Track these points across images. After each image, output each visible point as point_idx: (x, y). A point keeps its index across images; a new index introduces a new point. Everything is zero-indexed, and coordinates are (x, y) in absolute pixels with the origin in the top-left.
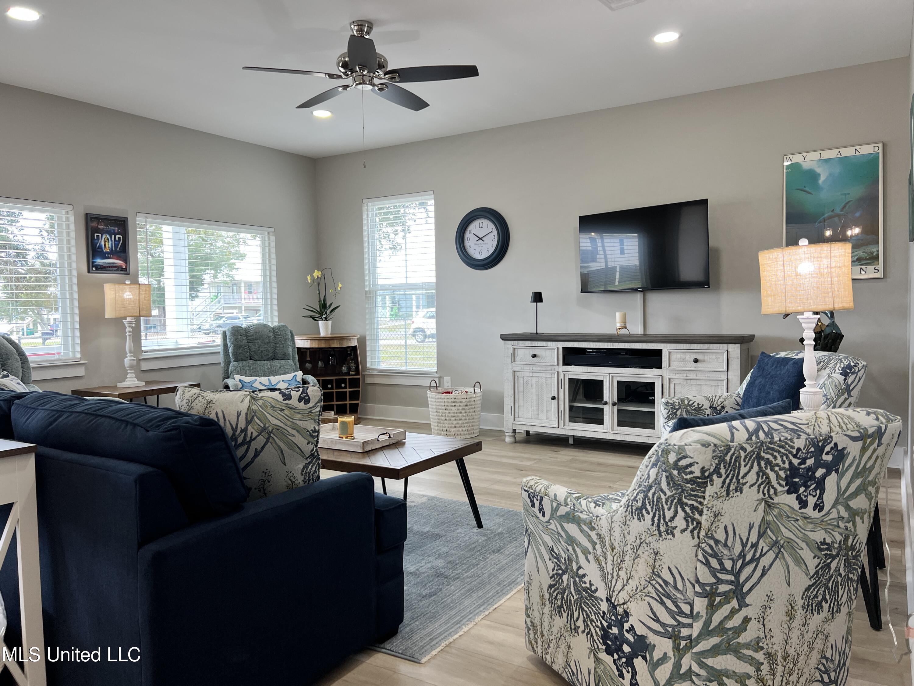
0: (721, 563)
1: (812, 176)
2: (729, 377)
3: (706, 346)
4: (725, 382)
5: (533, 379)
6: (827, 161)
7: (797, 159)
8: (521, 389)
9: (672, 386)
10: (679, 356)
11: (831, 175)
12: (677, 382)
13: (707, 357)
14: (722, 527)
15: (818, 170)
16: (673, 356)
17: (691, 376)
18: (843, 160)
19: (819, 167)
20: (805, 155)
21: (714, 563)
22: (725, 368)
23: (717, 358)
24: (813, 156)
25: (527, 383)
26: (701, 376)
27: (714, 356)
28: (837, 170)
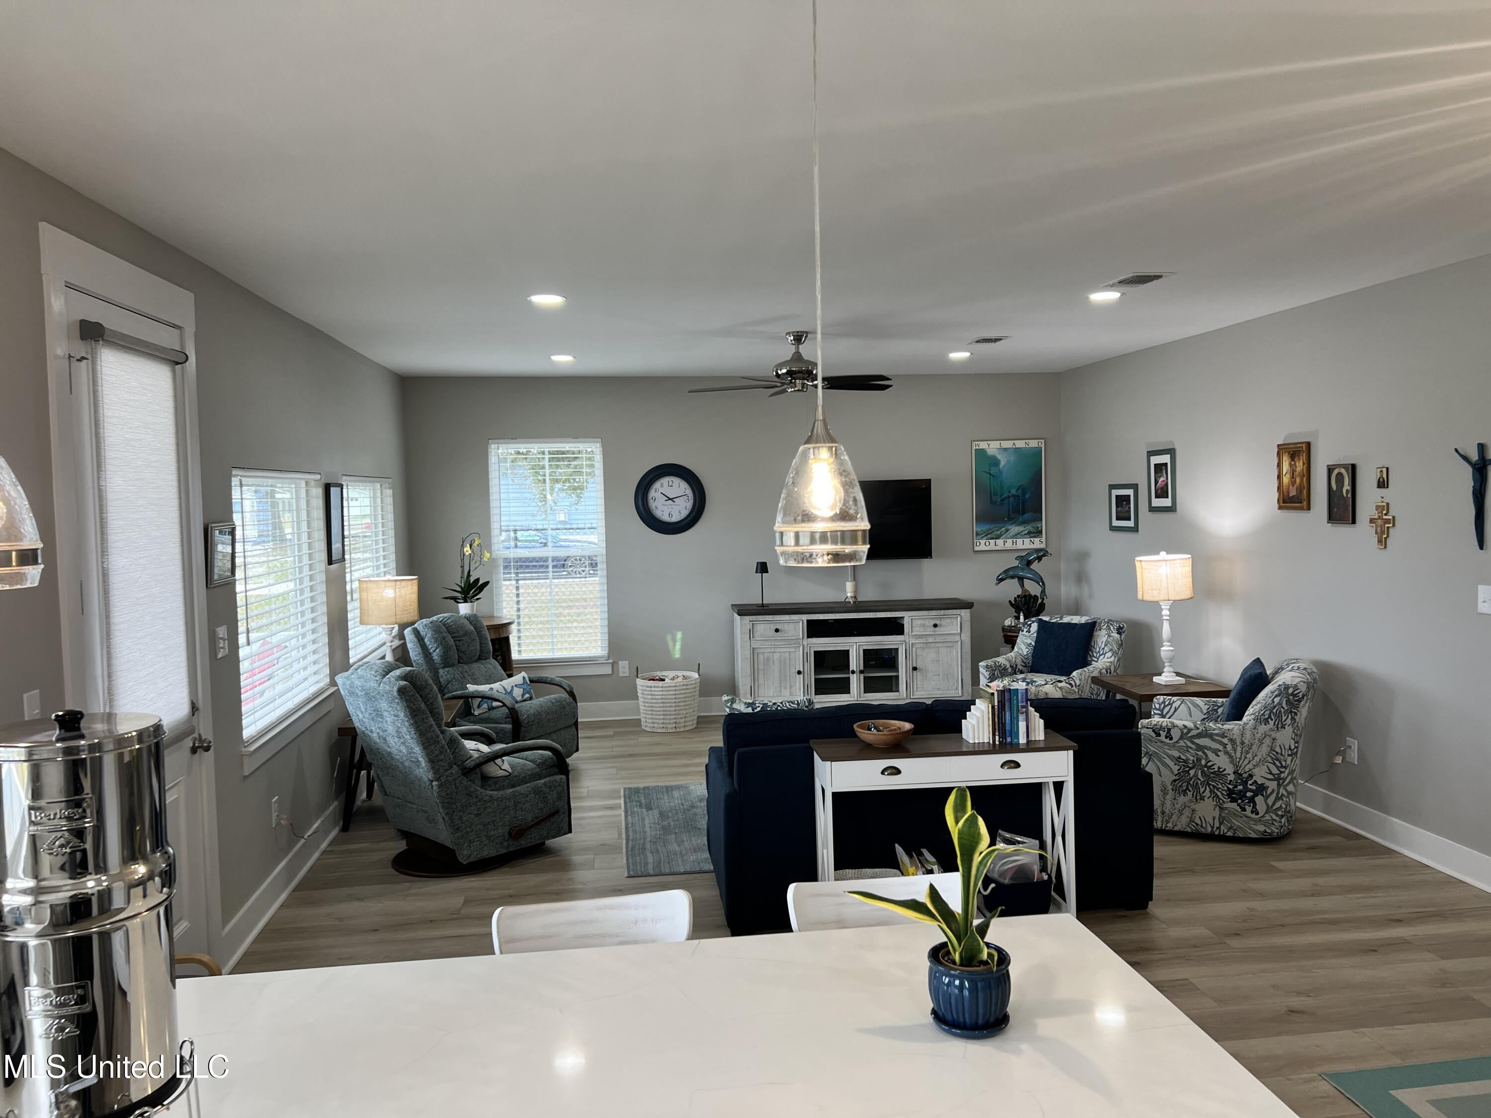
0: (1281, 764)
1: (995, 462)
2: (963, 638)
3: (942, 612)
4: (959, 643)
5: (775, 654)
6: (1005, 449)
7: (983, 445)
8: (761, 667)
9: (914, 649)
10: (919, 622)
11: (1008, 461)
12: (917, 646)
13: (943, 622)
14: (1278, 745)
15: (999, 457)
16: (915, 623)
17: (931, 640)
18: (1017, 450)
19: (1000, 454)
20: (989, 442)
21: (1277, 763)
22: (959, 630)
23: (952, 622)
24: (995, 445)
25: (768, 659)
26: (939, 639)
27: (949, 621)
28: (1012, 458)
